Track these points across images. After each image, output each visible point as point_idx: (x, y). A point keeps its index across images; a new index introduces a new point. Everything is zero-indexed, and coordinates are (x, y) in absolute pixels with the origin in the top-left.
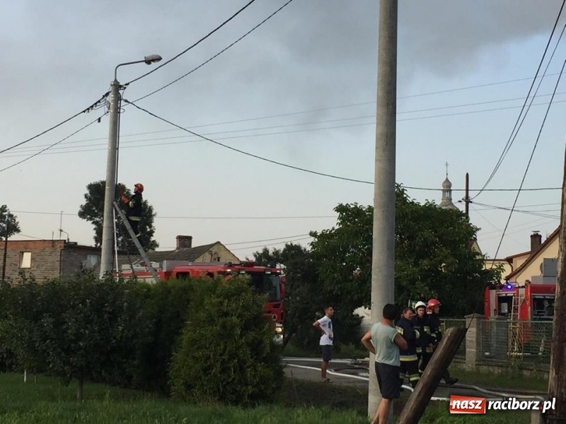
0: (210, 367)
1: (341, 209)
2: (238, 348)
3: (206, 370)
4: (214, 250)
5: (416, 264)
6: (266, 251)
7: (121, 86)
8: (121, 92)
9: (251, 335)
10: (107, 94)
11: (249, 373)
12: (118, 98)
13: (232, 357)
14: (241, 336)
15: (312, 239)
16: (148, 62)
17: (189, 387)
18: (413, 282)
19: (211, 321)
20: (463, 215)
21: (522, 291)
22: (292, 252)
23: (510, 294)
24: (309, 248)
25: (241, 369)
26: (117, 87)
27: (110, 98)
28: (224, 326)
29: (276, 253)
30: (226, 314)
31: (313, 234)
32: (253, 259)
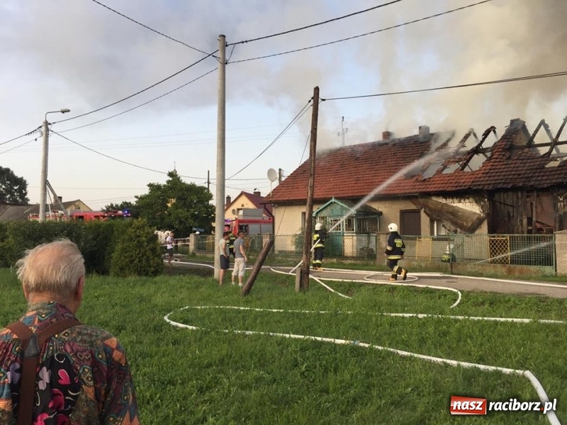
0: (134, 260)
1: (150, 185)
2: (146, 251)
3: (131, 262)
4: (77, 204)
5: (188, 211)
6: (112, 205)
7: (50, 124)
8: (49, 126)
9: (151, 245)
10: (41, 127)
11: (151, 262)
12: (47, 130)
13: (143, 256)
14: (147, 246)
15: (136, 199)
16: (63, 112)
17: (122, 269)
18: (187, 219)
19: (131, 239)
20: (206, 188)
21: (234, 222)
22: (126, 206)
23: (229, 224)
24: (135, 203)
25: (148, 260)
26: (47, 124)
27: (43, 129)
28: (138, 242)
29: (117, 206)
30: (139, 236)
31: (136, 197)
32: (105, 209)
